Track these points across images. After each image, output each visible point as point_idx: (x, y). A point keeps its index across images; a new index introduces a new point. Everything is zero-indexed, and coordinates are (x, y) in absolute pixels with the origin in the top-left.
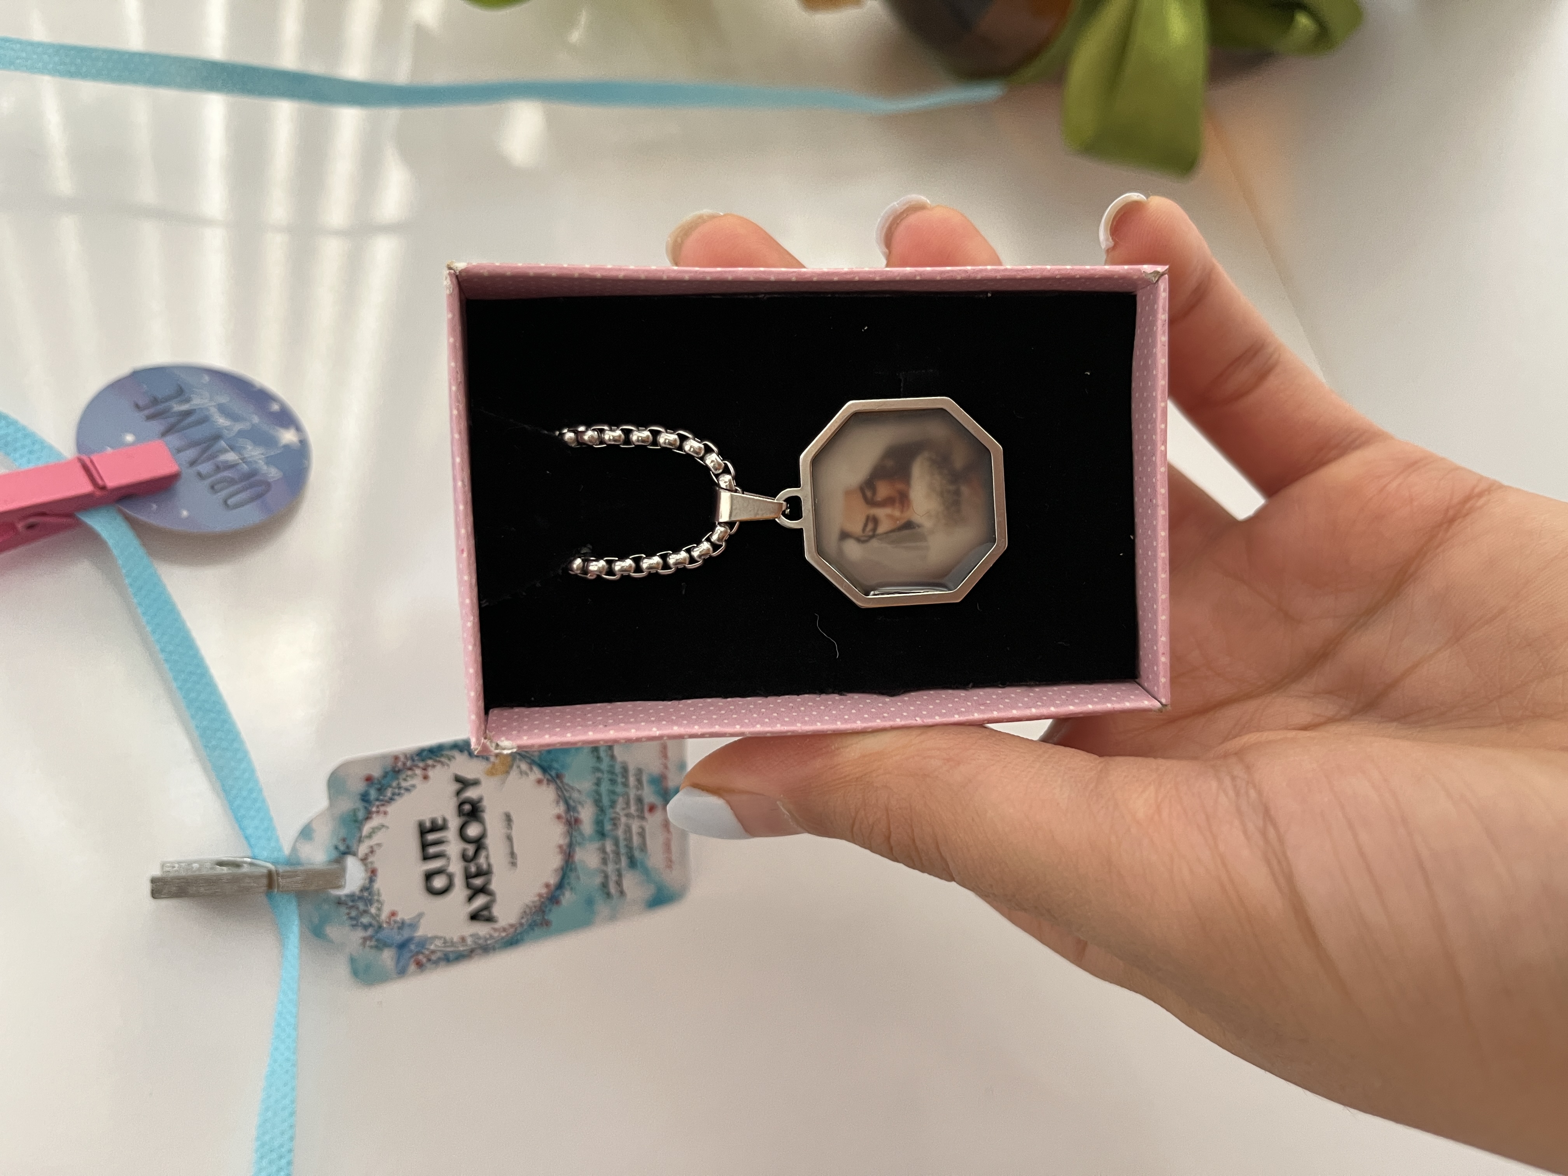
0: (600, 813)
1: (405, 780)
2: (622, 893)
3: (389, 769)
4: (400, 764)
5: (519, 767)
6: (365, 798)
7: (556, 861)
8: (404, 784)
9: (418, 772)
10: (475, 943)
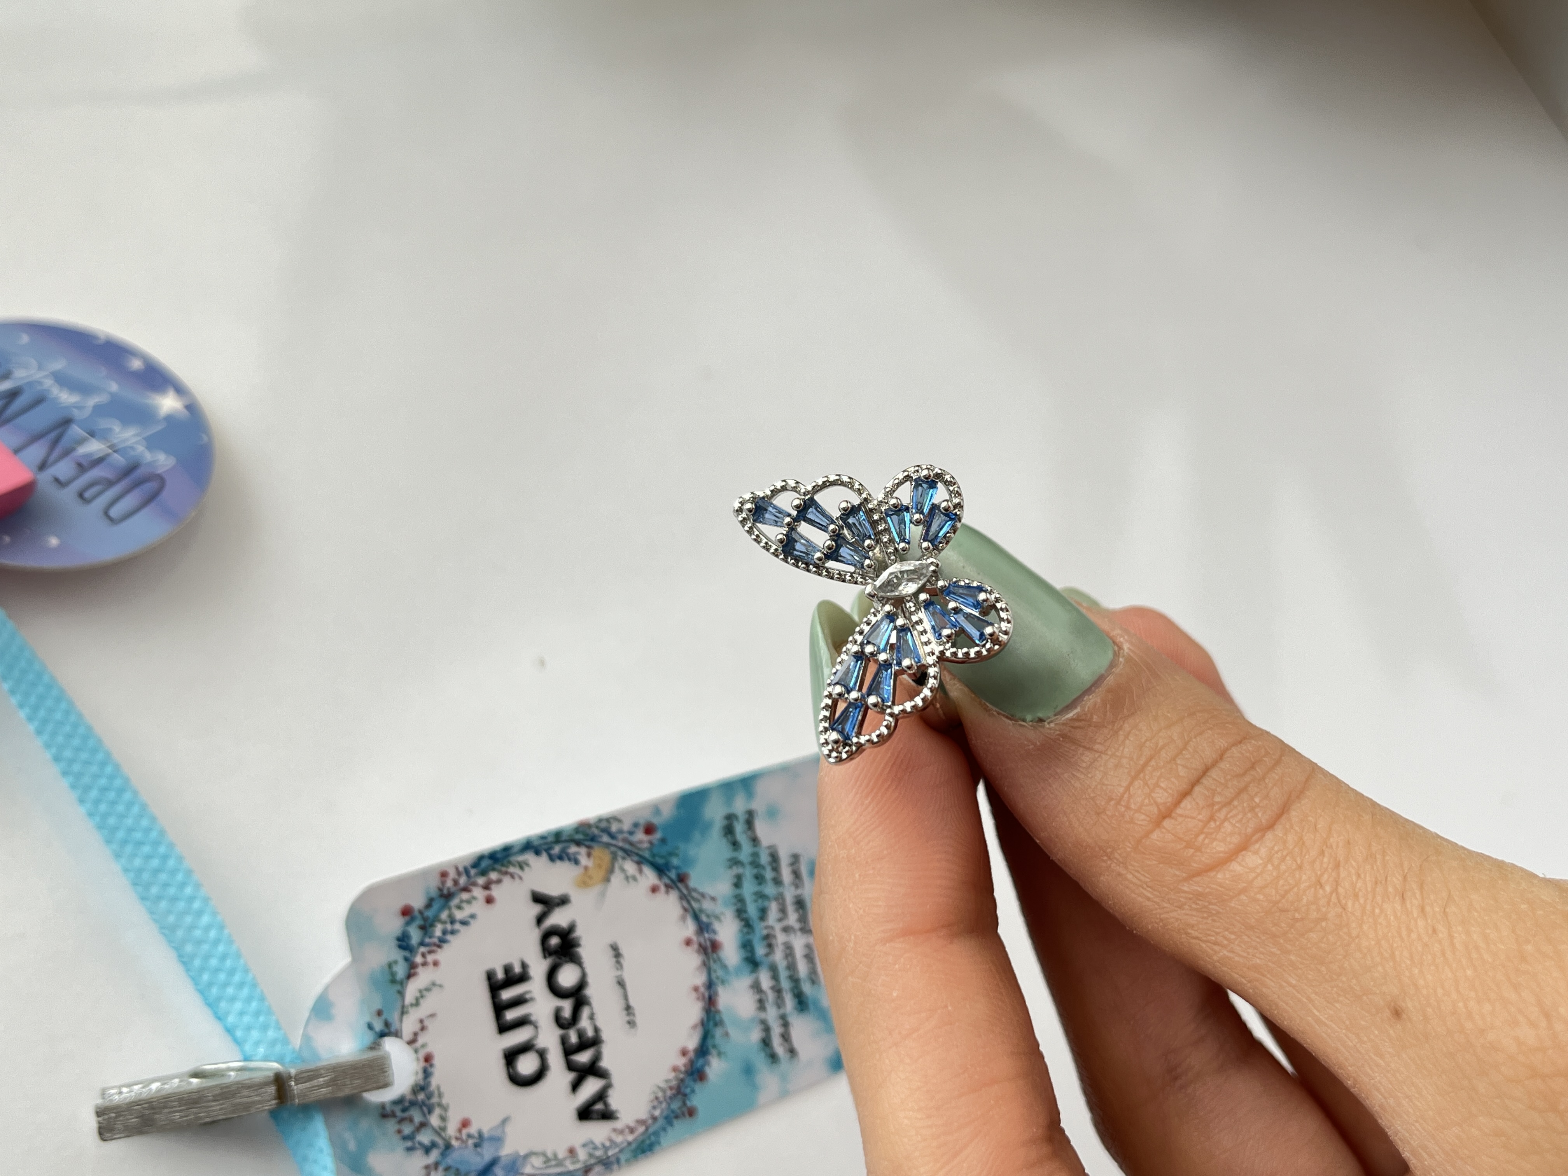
0: (745, 930)
1: (459, 907)
2: (792, 1052)
3: (434, 893)
4: (449, 883)
5: (623, 870)
6: (403, 942)
7: (694, 1011)
8: (459, 915)
9: (478, 893)
10: (591, 1155)
